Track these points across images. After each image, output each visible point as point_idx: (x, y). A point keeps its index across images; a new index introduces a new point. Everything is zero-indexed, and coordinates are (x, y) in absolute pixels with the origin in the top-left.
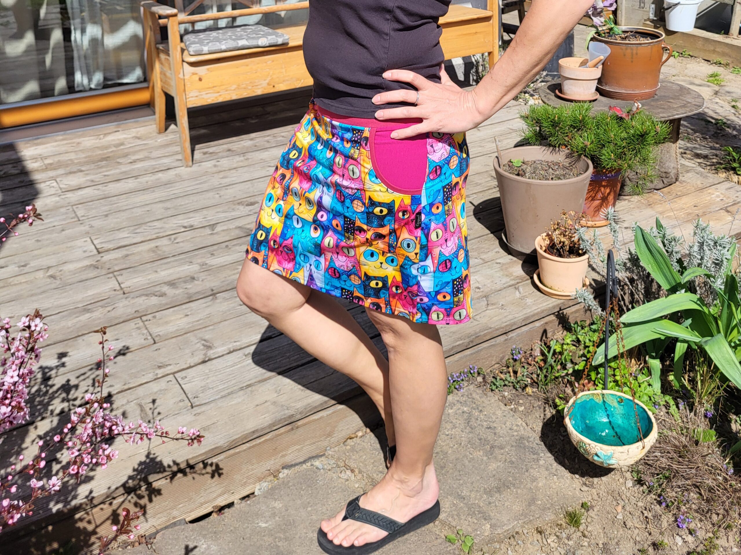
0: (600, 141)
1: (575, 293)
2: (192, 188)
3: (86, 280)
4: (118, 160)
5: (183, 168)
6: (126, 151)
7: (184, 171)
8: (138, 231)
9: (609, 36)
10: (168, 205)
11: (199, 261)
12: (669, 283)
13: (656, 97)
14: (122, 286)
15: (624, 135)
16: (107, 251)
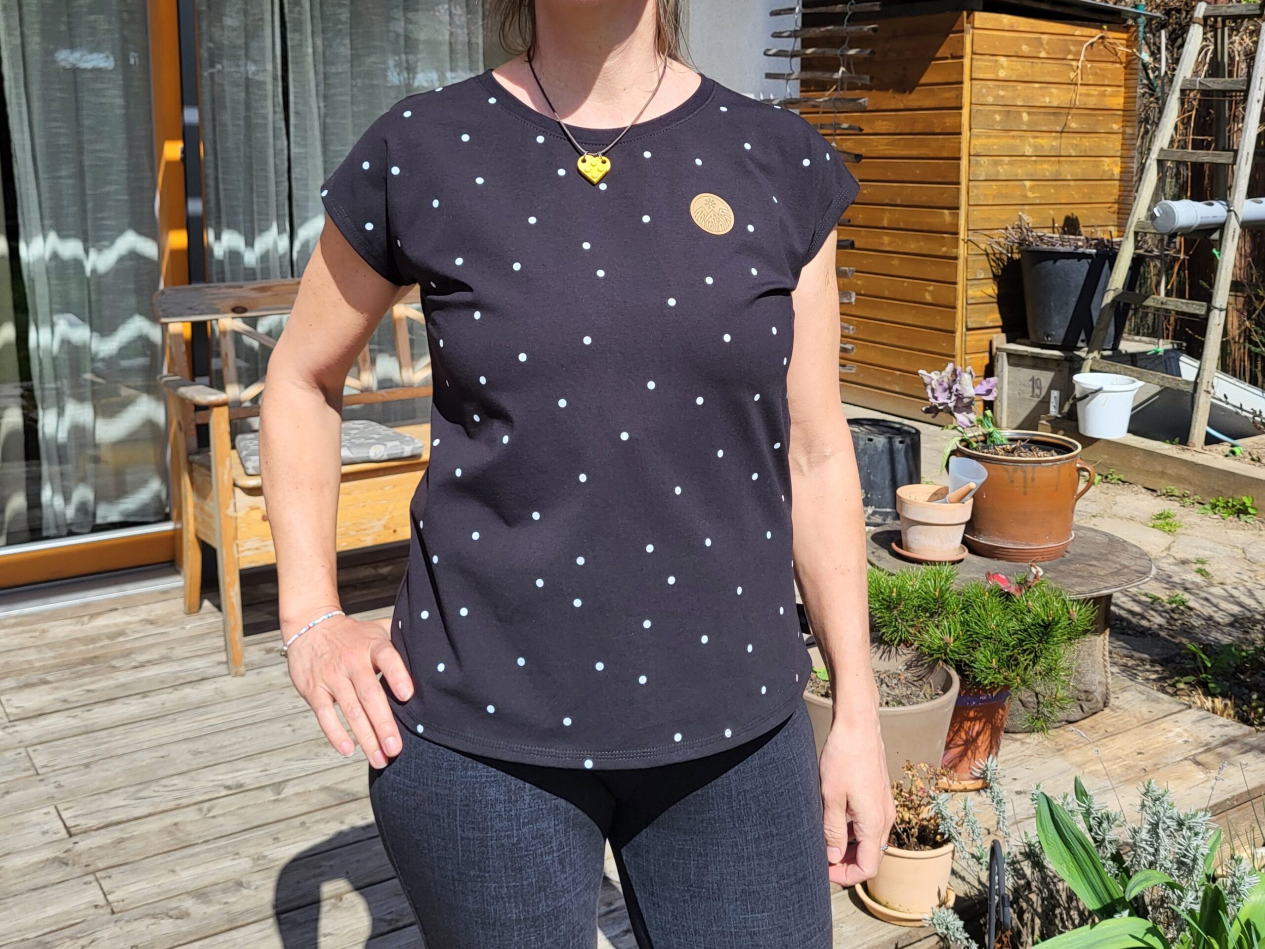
0: (971, 636)
1: (928, 916)
2: (244, 714)
3: (45, 887)
4: (113, 663)
5: (229, 677)
6: (128, 646)
7: (230, 684)
8: (142, 794)
9: (983, 448)
10: (200, 745)
11: (252, 851)
12: (1100, 899)
13: (1068, 556)
14: (110, 897)
15: (1014, 624)
16: (85, 832)
